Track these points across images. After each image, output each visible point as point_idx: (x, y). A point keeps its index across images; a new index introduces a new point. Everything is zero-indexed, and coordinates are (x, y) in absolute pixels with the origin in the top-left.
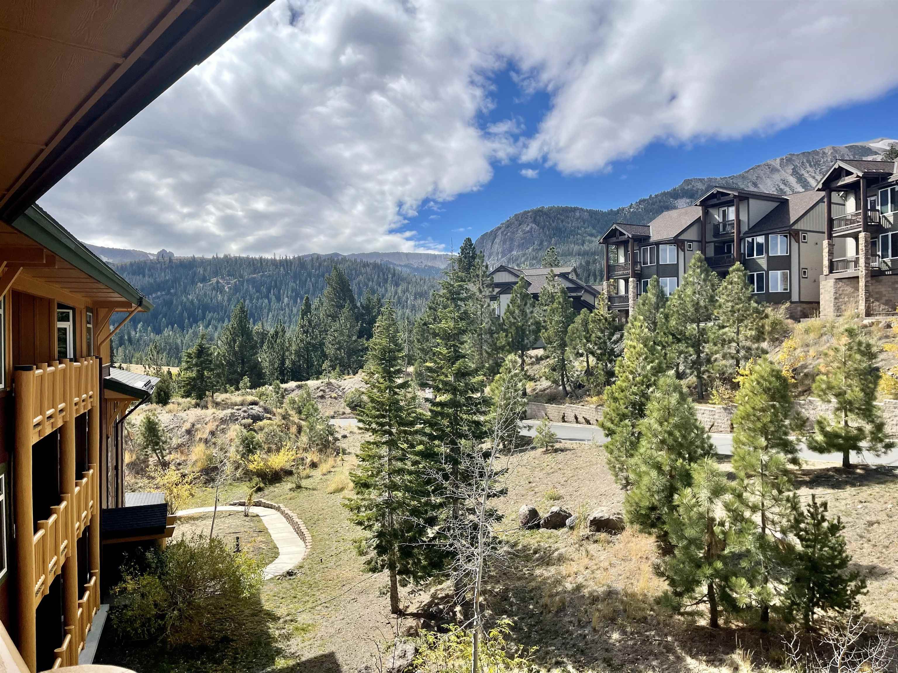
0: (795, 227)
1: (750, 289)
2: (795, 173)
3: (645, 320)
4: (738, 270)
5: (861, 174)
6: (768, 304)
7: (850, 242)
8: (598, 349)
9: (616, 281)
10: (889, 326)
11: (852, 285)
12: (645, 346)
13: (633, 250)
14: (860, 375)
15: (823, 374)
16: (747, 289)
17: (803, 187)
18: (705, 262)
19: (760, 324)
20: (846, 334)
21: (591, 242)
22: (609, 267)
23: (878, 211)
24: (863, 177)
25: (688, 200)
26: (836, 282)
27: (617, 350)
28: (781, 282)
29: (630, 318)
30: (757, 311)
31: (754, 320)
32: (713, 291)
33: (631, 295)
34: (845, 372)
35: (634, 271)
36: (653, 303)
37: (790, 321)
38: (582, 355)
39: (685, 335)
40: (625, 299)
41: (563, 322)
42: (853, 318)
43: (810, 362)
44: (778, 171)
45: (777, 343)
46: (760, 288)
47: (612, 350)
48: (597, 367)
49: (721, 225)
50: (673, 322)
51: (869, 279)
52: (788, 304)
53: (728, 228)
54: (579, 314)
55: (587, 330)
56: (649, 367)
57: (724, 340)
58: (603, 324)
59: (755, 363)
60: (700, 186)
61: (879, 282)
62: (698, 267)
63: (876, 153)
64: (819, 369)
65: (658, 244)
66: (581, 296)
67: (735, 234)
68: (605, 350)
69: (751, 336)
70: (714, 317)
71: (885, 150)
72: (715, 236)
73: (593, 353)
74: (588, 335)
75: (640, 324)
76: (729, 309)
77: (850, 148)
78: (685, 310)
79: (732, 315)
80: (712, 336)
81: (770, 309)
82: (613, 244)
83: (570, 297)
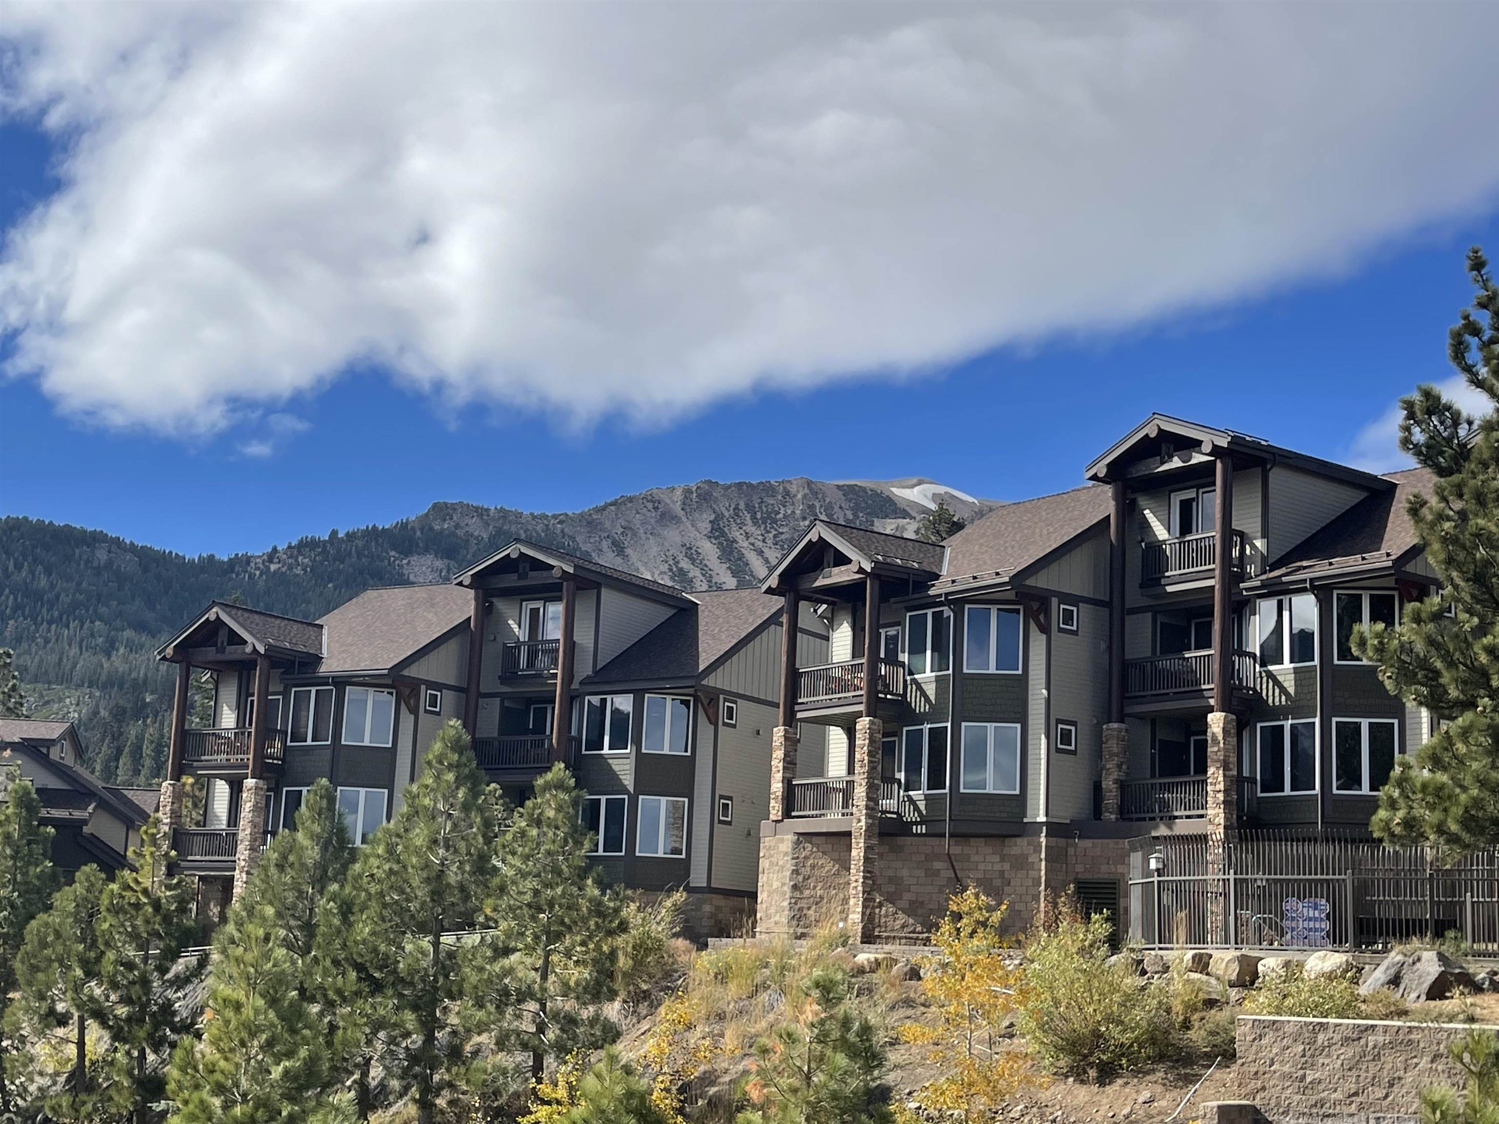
0: (710, 681)
1: (587, 845)
2: (717, 532)
3: (279, 915)
4: (560, 786)
5: (868, 567)
6: (629, 892)
7: (837, 737)
8: (122, 1001)
9: (205, 785)
10: (914, 974)
11: (836, 855)
12: (273, 1002)
13: (264, 692)
14: (844, 1112)
15: (754, 1106)
16: (578, 844)
17: (734, 574)
18: (471, 754)
19: (605, 948)
20: (816, 993)
21: (133, 647)
22: (183, 734)
23: (902, 664)
24: (873, 575)
25: (439, 564)
26: (798, 843)
27: (182, 1008)
28: (667, 829)
29: (236, 904)
30: (598, 909)
31: (590, 937)
32: (488, 841)
33: (245, 831)
34: (808, 1103)
35: (260, 755)
36: (310, 862)
37: (681, 943)
38: (63, 1020)
39: (395, 971)
40: (228, 842)
41: (12, 906)
42: (832, 946)
43: (725, 1065)
44: (675, 519)
45: (643, 1008)
46: (612, 843)
47: (167, 1008)
48: (112, 1063)
49: (524, 651)
50: (363, 929)
51: (874, 841)
52: (679, 896)
53: (542, 661)
54: (71, 882)
55: (89, 937)
56: (276, 1072)
57: (506, 992)
58: (147, 922)
59: (584, 1068)
60: (475, 527)
61: (897, 850)
62: (450, 767)
63: (905, 514)
64: (745, 1093)
65: (341, 682)
66: (85, 822)
67: (559, 681)
68: (144, 1007)
69: (577, 984)
70: (481, 919)
71: (925, 511)
72: (503, 680)
73: (101, 1016)
74: (93, 955)
75: (261, 932)
76: (528, 898)
77: (849, 491)
78: (402, 892)
79: (534, 918)
80: (474, 978)
81: (633, 906)
82: (206, 666)
83: (44, 822)
